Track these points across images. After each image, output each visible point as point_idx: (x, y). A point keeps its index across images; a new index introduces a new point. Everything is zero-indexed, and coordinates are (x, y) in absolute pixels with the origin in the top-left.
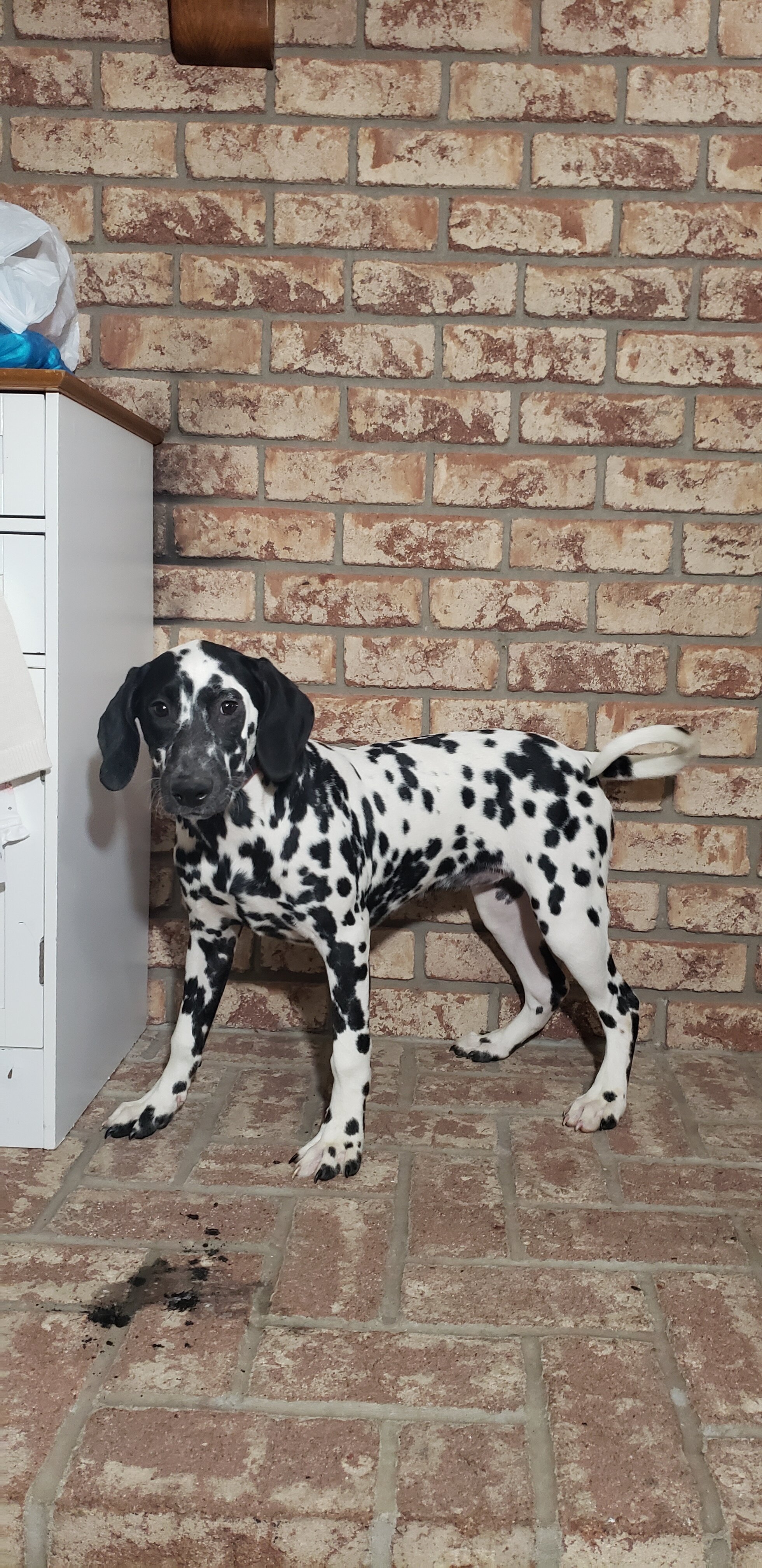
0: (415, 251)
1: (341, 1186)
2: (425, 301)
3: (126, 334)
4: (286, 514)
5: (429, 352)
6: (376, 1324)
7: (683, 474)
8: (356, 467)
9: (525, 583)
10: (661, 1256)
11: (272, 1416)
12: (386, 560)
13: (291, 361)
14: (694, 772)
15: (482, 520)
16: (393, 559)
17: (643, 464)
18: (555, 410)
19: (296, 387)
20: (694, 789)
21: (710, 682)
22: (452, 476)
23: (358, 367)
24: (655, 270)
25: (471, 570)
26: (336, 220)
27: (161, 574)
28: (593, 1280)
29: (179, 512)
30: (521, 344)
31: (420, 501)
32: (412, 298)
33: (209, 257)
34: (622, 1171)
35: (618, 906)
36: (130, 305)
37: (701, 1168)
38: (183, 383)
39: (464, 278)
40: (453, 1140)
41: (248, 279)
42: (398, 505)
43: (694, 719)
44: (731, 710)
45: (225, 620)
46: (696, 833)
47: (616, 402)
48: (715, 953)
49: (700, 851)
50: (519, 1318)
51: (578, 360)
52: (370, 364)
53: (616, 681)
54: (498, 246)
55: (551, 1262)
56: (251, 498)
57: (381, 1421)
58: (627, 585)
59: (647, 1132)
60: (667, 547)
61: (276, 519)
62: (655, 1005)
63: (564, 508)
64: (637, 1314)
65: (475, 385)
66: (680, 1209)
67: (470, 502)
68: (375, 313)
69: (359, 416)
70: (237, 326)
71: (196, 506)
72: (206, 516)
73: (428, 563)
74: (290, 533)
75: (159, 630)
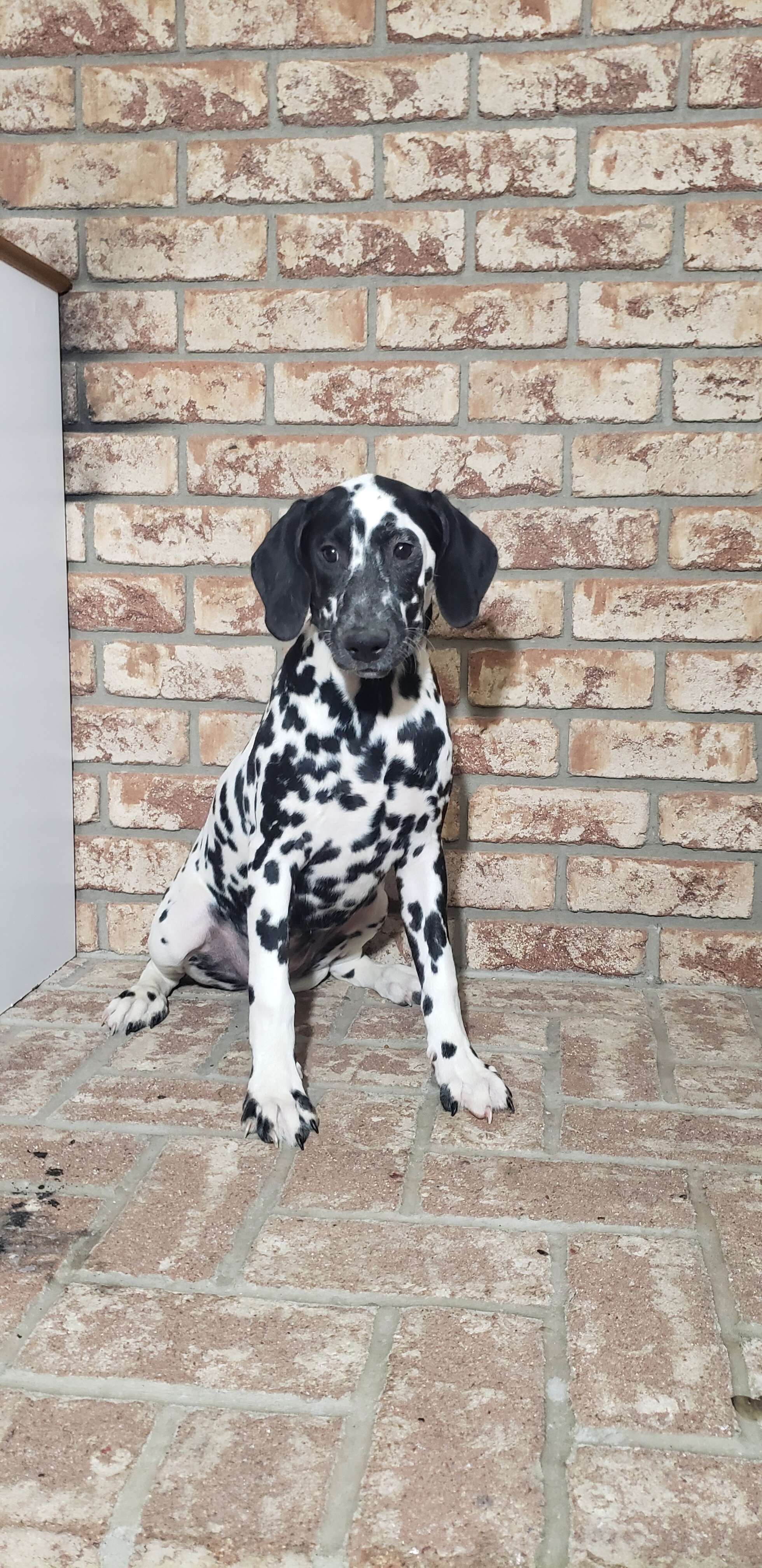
0: (348, 46)
1: (226, 1124)
2: (362, 106)
3: (25, 168)
4: (209, 367)
5: (367, 167)
6: (207, 1286)
7: (671, 301)
8: (286, 308)
9: (487, 438)
10: (585, 1216)
11: (29, 1395)
12: (324, 416)
13: (211, 188)
14: (689, 660)
15: (433, 364)
16: (332, 415)
17: (623, 290)
18: (517, 230)
19: (216, 218)
20: (689, 680)
21: (708, 551)
22: (397, 313)
23: (286, 191)
24: (635, 49)
25: (424, 425)
26: (255, 13)
27: (72, 442)
28: (493, 1241)
29: (90, 370)
30: (475, 152)
31: (361, 345)
32: (346, 104)
33: (114, 69)
34: (567, 1115)
35: (601, 818)
36: (28, 132)
37: (665, 1115)
38: (91, 221)
39: (407, 74)
40: (377, 1076)
41: (159, 92)
42: (337, 350)
43: (690, 596)
44: (733, 584)
45: (144, 494)
46: (693, 732)
47: (589, 217)
48: (716, 872)
49: (697, 753)
50: (383, 1284)
51: (543, 167)
52: (300, 186)
53: (595, 553)
54: (445, 33)
55: (448, 1218)
56: (170, 350)
57: (161, 1405)
58: (607, 436)
59: (610, 1073)
60: (654, 390)
61: (198, 374)
62: (646, 933)
63: (531, 347)
64: (534, 1282)
65: (422, 204)
66: (626, 1160)
67: (419, 344)
68: (305, 124)
69: (288, 248)
70: (148, 150)
71: (108, 363)
72: (120, 374)
73: (373, 418)
74: (214, 389)
75: (73, 507)
